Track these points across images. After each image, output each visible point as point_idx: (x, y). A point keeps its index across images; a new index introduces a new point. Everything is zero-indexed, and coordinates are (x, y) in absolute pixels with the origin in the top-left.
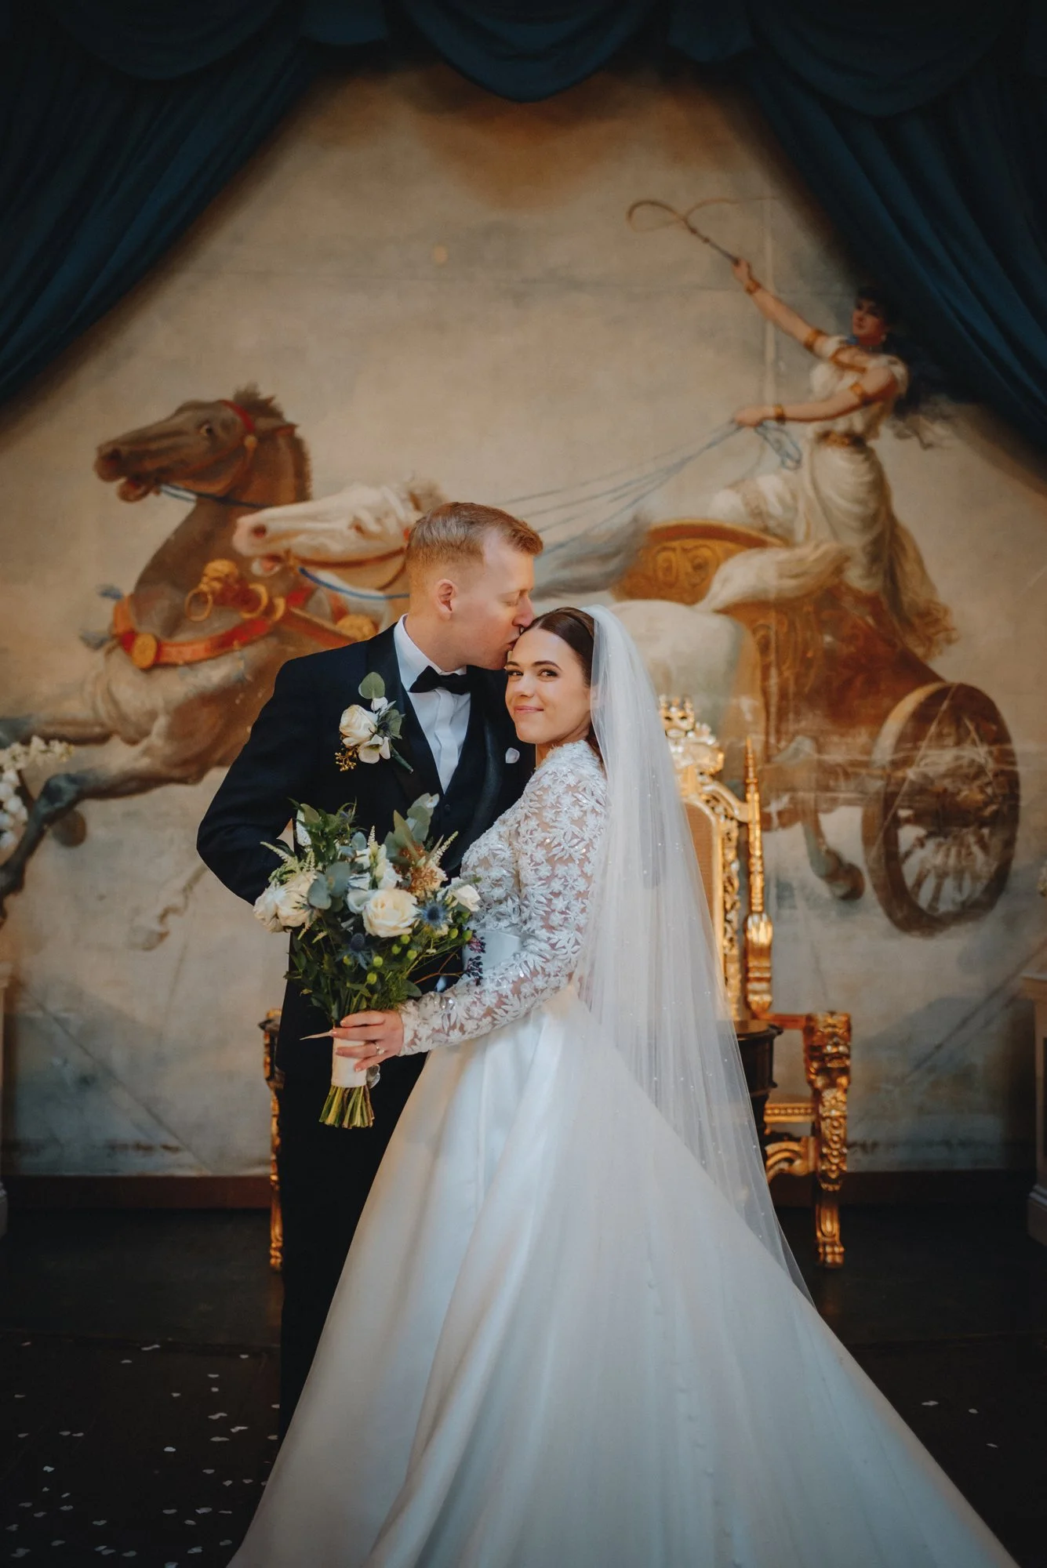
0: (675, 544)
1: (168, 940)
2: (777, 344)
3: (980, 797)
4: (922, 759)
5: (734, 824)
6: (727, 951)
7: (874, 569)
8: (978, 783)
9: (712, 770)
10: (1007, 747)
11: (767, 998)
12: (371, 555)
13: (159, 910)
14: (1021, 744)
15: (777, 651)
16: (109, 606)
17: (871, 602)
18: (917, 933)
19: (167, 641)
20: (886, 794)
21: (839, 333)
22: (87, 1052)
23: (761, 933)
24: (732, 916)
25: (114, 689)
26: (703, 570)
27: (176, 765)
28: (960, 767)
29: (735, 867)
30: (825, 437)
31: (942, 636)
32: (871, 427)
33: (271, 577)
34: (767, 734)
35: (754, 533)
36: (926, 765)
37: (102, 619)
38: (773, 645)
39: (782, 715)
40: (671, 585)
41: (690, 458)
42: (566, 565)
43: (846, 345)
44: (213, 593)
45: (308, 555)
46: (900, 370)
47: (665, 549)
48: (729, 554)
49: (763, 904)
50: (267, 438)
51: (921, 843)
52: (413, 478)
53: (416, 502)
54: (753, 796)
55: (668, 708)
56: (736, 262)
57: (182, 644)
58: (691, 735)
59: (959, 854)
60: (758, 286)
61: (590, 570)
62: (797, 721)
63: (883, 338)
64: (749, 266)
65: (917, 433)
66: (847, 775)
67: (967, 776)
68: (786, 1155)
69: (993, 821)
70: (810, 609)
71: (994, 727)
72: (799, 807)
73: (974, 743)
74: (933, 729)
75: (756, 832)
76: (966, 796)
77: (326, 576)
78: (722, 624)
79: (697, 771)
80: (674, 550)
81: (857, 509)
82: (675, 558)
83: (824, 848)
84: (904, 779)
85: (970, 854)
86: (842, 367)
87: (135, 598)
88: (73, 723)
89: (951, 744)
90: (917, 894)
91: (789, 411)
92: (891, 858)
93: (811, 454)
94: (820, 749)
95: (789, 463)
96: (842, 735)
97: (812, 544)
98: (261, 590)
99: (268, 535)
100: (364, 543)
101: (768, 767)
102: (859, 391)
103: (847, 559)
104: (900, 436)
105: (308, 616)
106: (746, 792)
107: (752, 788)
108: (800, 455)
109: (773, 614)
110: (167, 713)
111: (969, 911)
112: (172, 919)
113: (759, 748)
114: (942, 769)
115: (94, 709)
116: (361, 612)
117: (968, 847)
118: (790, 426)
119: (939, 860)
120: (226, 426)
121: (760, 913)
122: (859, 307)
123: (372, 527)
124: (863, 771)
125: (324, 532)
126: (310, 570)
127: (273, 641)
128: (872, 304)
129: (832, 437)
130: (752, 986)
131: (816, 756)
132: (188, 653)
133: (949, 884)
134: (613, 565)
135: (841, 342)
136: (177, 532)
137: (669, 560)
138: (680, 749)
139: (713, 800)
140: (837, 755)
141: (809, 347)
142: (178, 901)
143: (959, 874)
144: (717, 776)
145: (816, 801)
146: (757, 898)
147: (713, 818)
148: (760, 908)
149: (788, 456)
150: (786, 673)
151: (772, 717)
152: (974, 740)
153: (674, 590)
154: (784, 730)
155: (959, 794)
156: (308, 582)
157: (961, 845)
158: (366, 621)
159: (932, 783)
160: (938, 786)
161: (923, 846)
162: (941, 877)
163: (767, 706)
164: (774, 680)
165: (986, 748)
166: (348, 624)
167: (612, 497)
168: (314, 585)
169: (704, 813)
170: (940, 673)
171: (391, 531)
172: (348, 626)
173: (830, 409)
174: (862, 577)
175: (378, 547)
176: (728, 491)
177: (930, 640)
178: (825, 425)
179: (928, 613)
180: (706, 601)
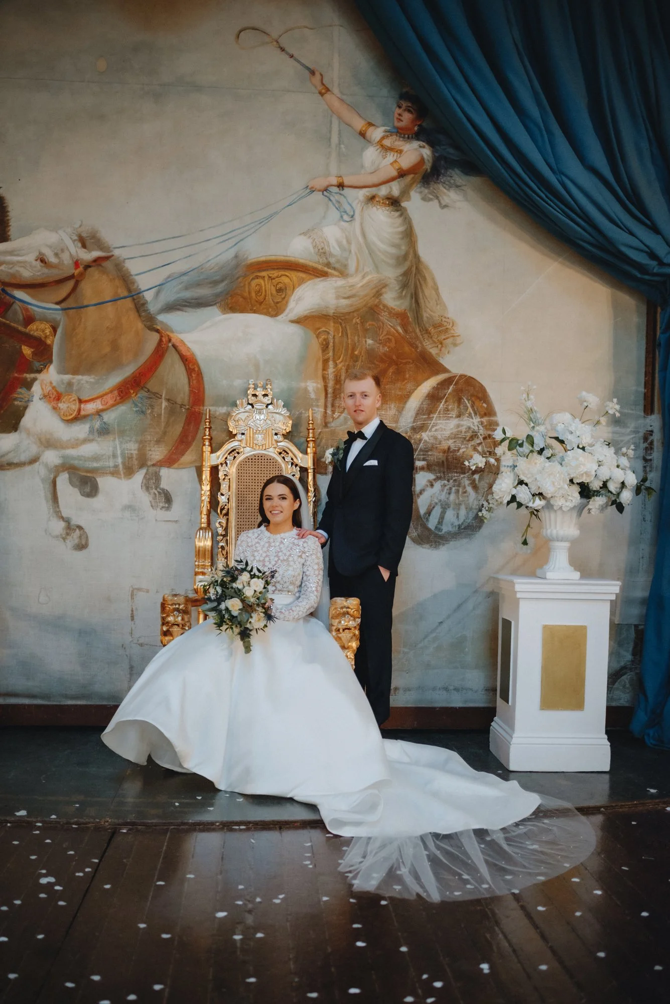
0: (264, 274)
2: (340, 134)
3: (473, 453)
4: (433, 426)
5: (299, 469)
7: (404, 294)
8: (473, 443)
9: (284, 432)
10: (492, 418)
12: (51, 280)
14: (502, 417)
15: (334, 350)
17: (402, 317)
18: (428, 546)
21: (384, 126)
26: (283, 292)
28: (461, 432)
30: (372, 198)
31: (449, 341)
32: (405, 193)
34: (326, 407)
35: (320, 267)
36: (436, 430)
38: (331, 344)
39: (335, 395)
40: (261, 303)
41: (276, 213)
42: (187, 287)
43: (389, 134)
45: (7, 280)
46: (427, 152)
47: (257, 277)
48: (302, 281)
52: (80, 226)
53: (83, 242)
54: (311, 450)
55: (255, 389)
56: (313, 73)
58: (270, 407)
59: (458, 491)
60: (328, 90)
61: (205, 292)
63: (416, 128)
64: (321, 75)
65: (437, 198)
67: (465, 438)
69: (481, 470)
70: (358, 320)
71: (485, 405)
73: (470, 416)
74: (442, 406)
76: (463, 452)
77: (19, 294)
78: (295, 329)
79: (274, 432)
80: (263, 278)
81: (393, 251)
82: (265, 284)
84: (421, 439)
85: (465, 492)
86: (385, 149)
89: (454, 416)
90: (427, 520)
91: (346, 183)
93: (362, 211)
95: (346, 217)
97: (360, 276)
100: (46, 271)
101: (324, 430)
102: (396, 166)
103: (385, 286)
104: (425, 199)
105: (8, 322)
106: (306, 447)
107: (311, 444)
108: (354, 212)
109: (332, 324)
111: (463, 531)
114: (447, 433)
116: (44, 319)
117: (465, 487)
118: (347, 191)
119: (443, 496)
122: (400, 107)
123: (53, 259)
125: (19, 262)
126: (9, 290)
128: (409, 105)
129: (377, 199)
134: (220, 288)
135: (385, 131)
137: (260, 285)
138: (262, 417)
139: (283, 452)
141: (362, 134)
143: (458, 506)
144: (287, 436)
147: (283, 466)
149: (345, 213)
150: (340, 366)
151: (329, 395)
152: (470, 414)
153: (263, 306)
154: (337, 405)
155: (458, 450)
156: (8, 297)
157: (459, 485)
158: (48, 326)
159: (440, 444)
160: (445, 445)
161: (432, 485)
162: (445, 507)
163: (326, 388)
164: (331, 370)
165: (479, 419)
166: (35, 327)
167: (221, 239)
168: (12, 300)
169: (277, 461)
170: (448, 367)
171: (66, 262)
172: (35, 329)
173: (375, 179)
174: (394, 299)
175: (55, 274)
176: (302, 236)
177: (441, 343)
178: (373, 191)
179: (441, 325)
180: (285, 314)
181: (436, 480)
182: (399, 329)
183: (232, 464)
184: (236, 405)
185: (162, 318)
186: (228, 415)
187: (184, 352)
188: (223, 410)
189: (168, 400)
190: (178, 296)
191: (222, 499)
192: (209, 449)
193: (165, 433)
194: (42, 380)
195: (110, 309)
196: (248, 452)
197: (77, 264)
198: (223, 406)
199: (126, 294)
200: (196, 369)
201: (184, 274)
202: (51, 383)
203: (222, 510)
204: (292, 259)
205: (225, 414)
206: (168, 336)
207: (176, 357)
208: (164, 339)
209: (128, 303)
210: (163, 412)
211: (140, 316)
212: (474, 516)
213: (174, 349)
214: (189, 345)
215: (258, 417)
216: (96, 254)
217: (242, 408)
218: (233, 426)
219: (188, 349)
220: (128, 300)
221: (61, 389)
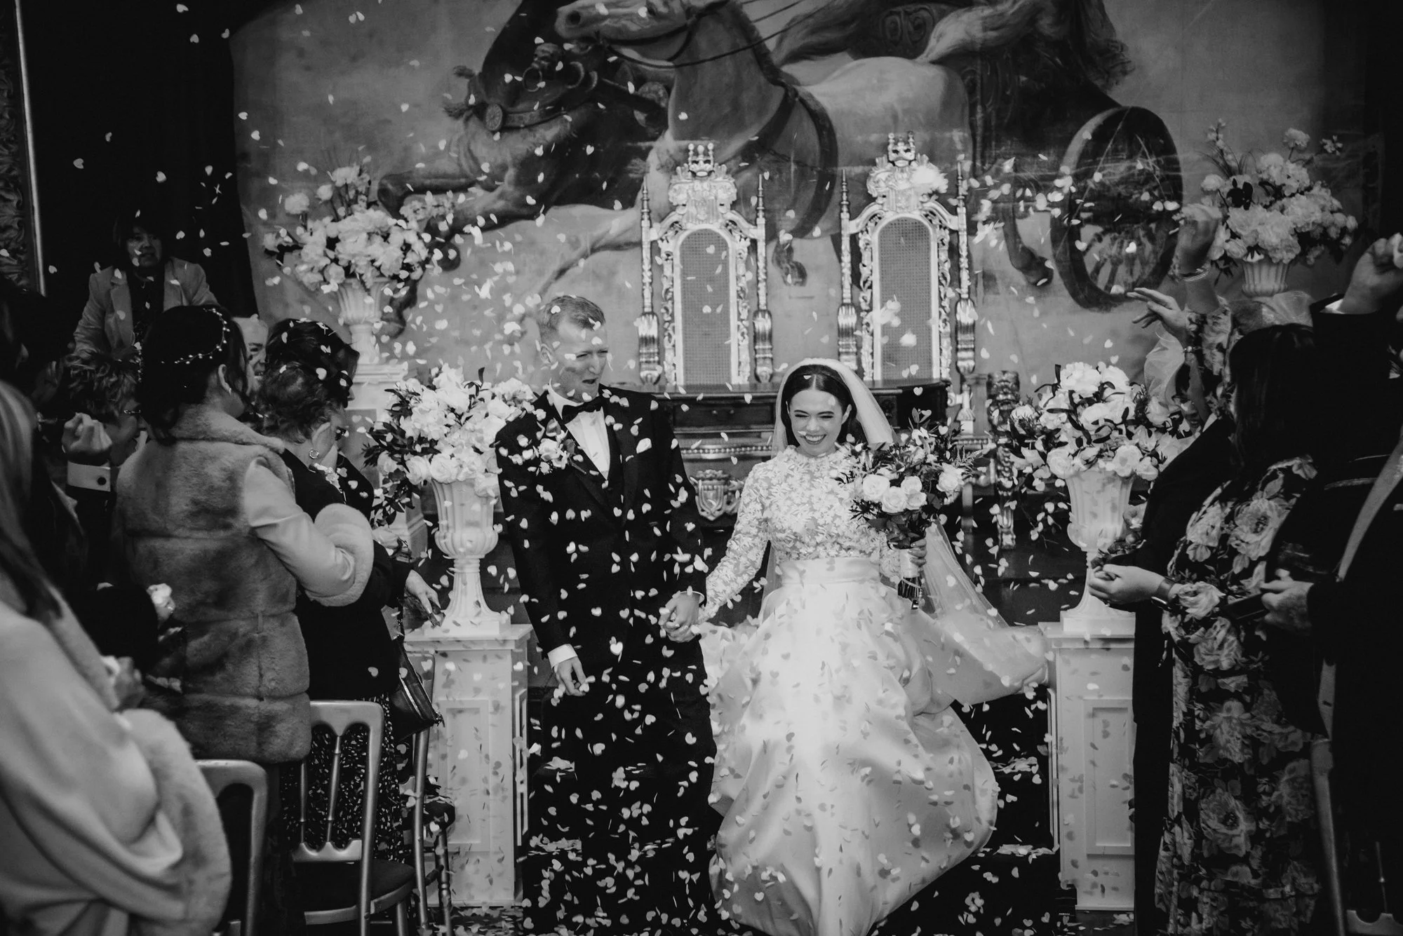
0: (900, 9)
3: (1148, 199)
4: (1100, 171)
5: (947, 232)
6: (941, 329)
7: (1063, 17)
8: (1146, 187)
10: (1170, 156)
11: (972, 363)
12: (661, 33)
13: (519, 314)
14: (1185, 154)
15: (982, 91)
16: (464, 83)
17: (1058, 46)
18: (1096, 309)
19: (510, 109)
20: (1070, 201)
23: (966, 315)
24: (945, 303)
25: (472, 148)
26: (922, 29)
27: (522, 206)
28: (1133, 176)
29: (947, 265)
31: (1118, 69)
33: (585, 55)
34: (974, 160)
36: (1104, 176)
37: (460, 91)
38: (979, 85)
39: (986, 144)
40: (896, 44)
42: (811, 32)
44: (543, 69)
45: (613, 36)
47: (892, 13)
48: (943, 15)
49: (969, 292)
51: (1099, 238)
54: (962, 210)
55: (896, 144)
57: (523, 112)
58: (913, 163)
61: (832, 35)
62: (998, 146)
66: (1039, 187)
67: (1138, 183)
69: (1158, 218)
70: (1008, 55)
71: (1162, 141)
72: (1000, 215)
73: (1144, 156)
74: (1109, 146)
75: (964, 238)
76: (1137, 199)
77: (629, 53)
78: (936, 71)
79: (917, 192)
80: (898, 14)
82: (900, 20)
83: (1021, 246)
84: (1085, 188)
85: (1140, 244)
87: (482, 75)
88: (445, 176)
89: (1124, 158)
90: (1096, 279)
92: (1073, 255)
94: (1018, 168)
96: (1034, 155)
98: (580, 65)
99: (581, 21)
100: (655, 23)
103: (1040, 10)
105: (616, 84)
106: (957, 206)
107: (961, 203)
109: (979, 62)
110: (514, 166)
113: (967, 170)
114: (1117, 178)
115: (460, 165)
116: (657, 79)
117: (1139, 239)
119: (1112, 251)
121: (966, 300)
123: (662, 9)
124: (1052, 184)
125: (625, 15)
126: (616, 47)
127: (591, 106)
130: (961, 355)
131: (1014, 174)
132: (527, 118)
133: (1122, 270)
134: (850, 29)
136: (509, 24)
137: (895, 23)
138: (905, 176)
139: (930, 214)
140: (1030, 173)
143: (1131, 261)
144: (933, 196)
145: (1014, 209)
146: (964, 291)
147: (930, 228)
150: (990, 110)
151: (978, 145)
152: (1144, 153)
153: (899, 47)
154: (987, 155)
155: (1130, 197)
156: (614, 57)
157: (1131, 238)
158: (661, 86)
159: (1108, 189)
160: (1114, 192)
161: (1100, 240)
162: (1116, 263)
163: (974, 136)
164: (979, 116)
165: (1154, 159)
166: (647, 89)
168: (620, 60)
169: (923, 225)
170: (1117, 100)
171: (676, 12)
172: (647, 91)
174: (1051, 25)
175: (666, 26)
177: (1108, 73)
179: (1107, 50)
180: (925, 55)
181: (1104, 233)
182: (1058, 60)
183: (873, 231)
184: (874, 164)
185: (786, 69)
186: (866, 176)
187: (813, 107)
188: (858, 170)
189: (797, 163)
190: (801, 43)
191: (865, 272)
192: (848, 215)
193: (795, 200)
194: (658, 149)
195: (728, 63)
196: (889, 217)
197: (689, 13)
198: (858, 165)
199: (745, 44)
200: (828, 125)
201: (810, 16)
202: (668, 151)
203: (865, 282)
205: (861, 174)
206: (795, 90)
207: (804, 113)
208: (790, 94)
209: (749, 55)
210: (792, 175)
211: (762, 68)
212: (1151, 270)
213: (800, 105)
214: (819, 99)
215: (900, 176)
216: (710, 1)
217: (882, 166)
218: (872, 189)
219: (817, 103)
220: (749, 51)
221: (680, 157)
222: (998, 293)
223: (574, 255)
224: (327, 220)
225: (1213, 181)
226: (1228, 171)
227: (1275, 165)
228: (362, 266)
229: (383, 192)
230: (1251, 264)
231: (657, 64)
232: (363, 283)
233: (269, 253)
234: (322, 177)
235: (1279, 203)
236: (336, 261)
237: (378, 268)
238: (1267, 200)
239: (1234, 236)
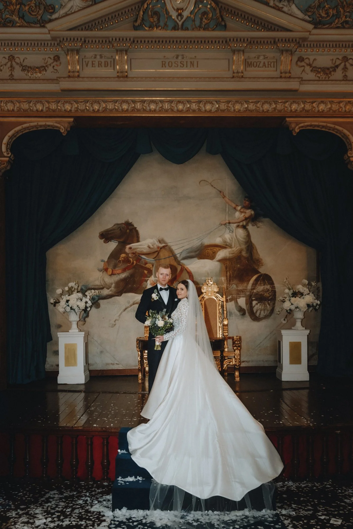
0: (209, 248)
1: (116, 325)
3: (268, 295)
5: (221, 301)
6: (220, 325)
8: (268, 292)
9: (217, 292)
10: (273, 285)
11: (227, 334)
12: (151, 252)
13: (114, 320)
14: (276, 285)
16: (103, 263)
17: (247, 258)
18: (256, 321)
20: (250, 295)
21: (241, 205)
22: (102, 347)
23: (226, 323)
24: (221, 319)
25: (104, 278)
27: (116, 293)
28: (264, 289)
29: (221, 309)
30: (238, 226)
31: (261, 264)
32: (247, 224)
33: (133, 257)
34: (227, 284)
35: (224, 246)
36: (258, 289)
37: (102, 265)
38: (228, 267)
40: (208, 256)
41: (212, 232)
42: (189, 253)
43: (242, 208)
44: (122, 260)
46: (253, 212)
47: (207, 249)
48: (220, 250)
49: (226, 316)
50: (131, 230)
51: (257, 304)
53: (160, 242)
54: (224, 296)
55: (208, 280)
56: (221, 192)
58: (212, 285)
59: (264, 306)
60: (225, 196)
61: (193, 254)
62: (233, 281)
63: (250, 206)
64: (223, 192)
65: (256, 225)
66: (242, 291)
67: (266, 291)
68: (229, 361)
69: (271, 300)
70: (235, 260)
71: (271, 281)
72: (233, 298)
73: (267, 285)
74: (259, 282)
75: (225, 302)
76: (266, 295)
77: (143, 256)
78: (218, 263)
79: (214, 292)
81: (244, 240)
83: (238, 306)
84: (254, 292)
85: (266, 306)
86: (241, 212)
87: (108, 262)
88: (97, 285)
89: (263, 285)
90: (256, 314)
91: (231, 222)
92: (251, 307)
93: (235, 230)
94: (237, 287)
95: (231, 232)
96: (241, 284)
97: (236, 247)
98: (131, 259)
100: (150, 250)
101: (227, 290)
102: (245, 217)
103: (242, 250)
104: (253, 225)
106: (223, 295)
107: (224, 295)
108: (233, 230)
109: (228, 261)
110: (114, 283)
111: (266, 317)
112: (116, 321)
113: (225, 287)
114: (261, 290)
115: (101, 283)
116: (150, 263)
118: (231, 225)
119: (260, 307)
120: (123, 228)
121: (226, 318)
122: (245, 200)
123: (152, 247)
124: (246, 291)
126: (140, 255)
127: (134, 269)
128: (247, 199)
129: (239, 226)
130: (225, 332)
131: (236, 288)
132: (118, 272)
133: (262, 312)
134: (197, 253)
135: (241, 207)
136: (115, 249)
137: (208, 251)
139: (217, 297)
140: (240, 288)
141: (235, 208)
142: (118, 318)
143: (264, 310)
145: (237, 296)
146: (225, 316)
147: (217, 301)
148: (225, 317)
149: (231, 230)
150: (231, 273)
151: (228, 281)
152: (267, 284)
153: (209, 257)
154: (230, 283)
155: (264, 295)
156: (140, 258)
157: (265, 304)
159: (259, 293)
160: (260, 293)
161: (257, 305)
162: (261, 311)
163: (227, 279)
164: (228, 274)
165: (269, 286)
167: (197, 239)
168: (141, 258)
169: (215, 300)
170: (260, 271)
171: (155, 247)
172: (147, 266)
173: (239, 221)
174: (245, 254)
175: (153, 251)
176: (220, 238)
177: (258, 265)
178: (238, 224)
179: (258, 260)
180: (215, 259)
181: (258, 303)
182: (247, 262)
183: (203, 301)
185: (182, 261)
187: (188, 271)
190: (186, 255)
194: (150, 279)
195: (168, 260)
196: (207, 298)
197: (158, 247)
199: (172, 255)
200: (191, 275)
201: (187, 249)
202: (152, 280)
204: (217, 244)
207: (186, 272)
208: (183, 267)
211: (176, 261)
213: (185, 270)
214: (190, 269)
215: (209, 288)
216: (163, 245)
217: (205, 285)
218: (203, 291)
219: (189, 270)
220: (173, 257)
221: (155, 282)
222: (233, 317)
223: (128, 305)
224: (67, 296)
225: (287, 291)
226: (290, 289)
227: (300, 288)
228: (75, 307)
229: (82, 289)
230: (296, 311)
231: (150, 259)
232: (75, 311)
233: (52, 304)
234: (66, 285)
235: (302, 297)
236: (68, 306)
237: (79, 308)
238: (300, 296)
239: (292, 304)
